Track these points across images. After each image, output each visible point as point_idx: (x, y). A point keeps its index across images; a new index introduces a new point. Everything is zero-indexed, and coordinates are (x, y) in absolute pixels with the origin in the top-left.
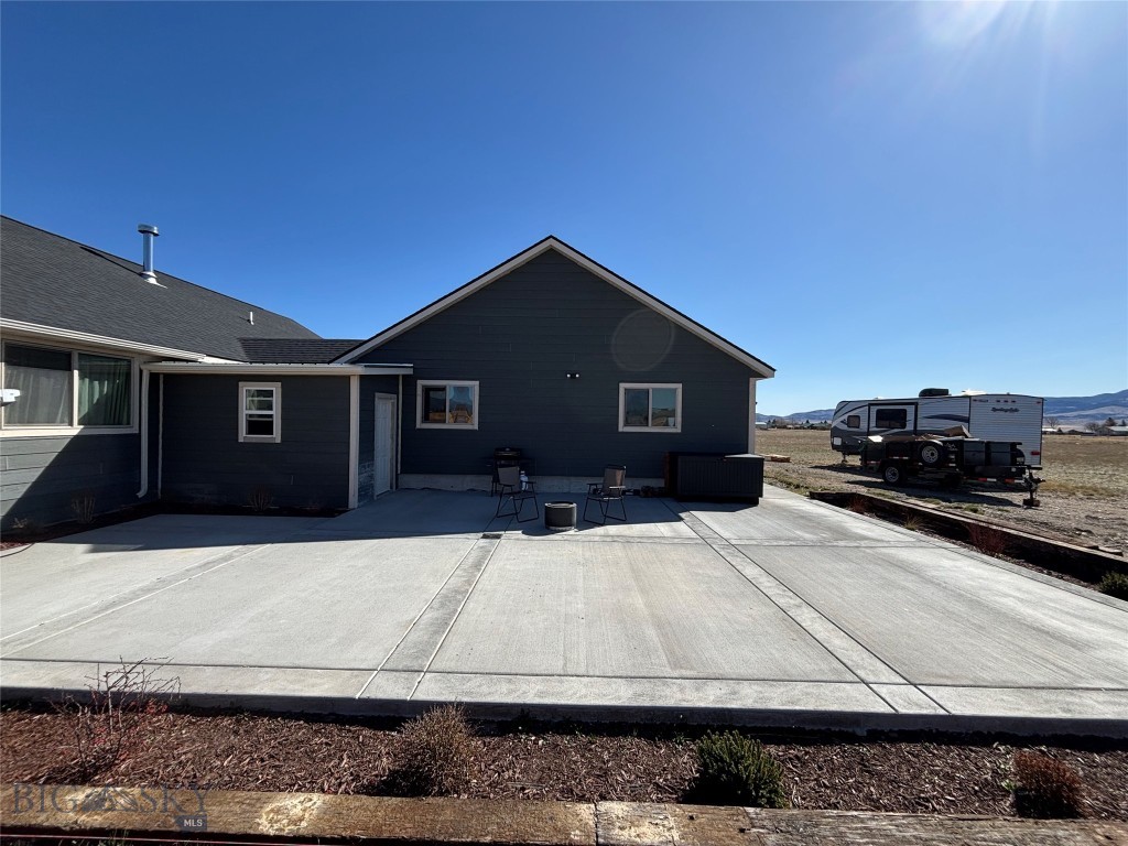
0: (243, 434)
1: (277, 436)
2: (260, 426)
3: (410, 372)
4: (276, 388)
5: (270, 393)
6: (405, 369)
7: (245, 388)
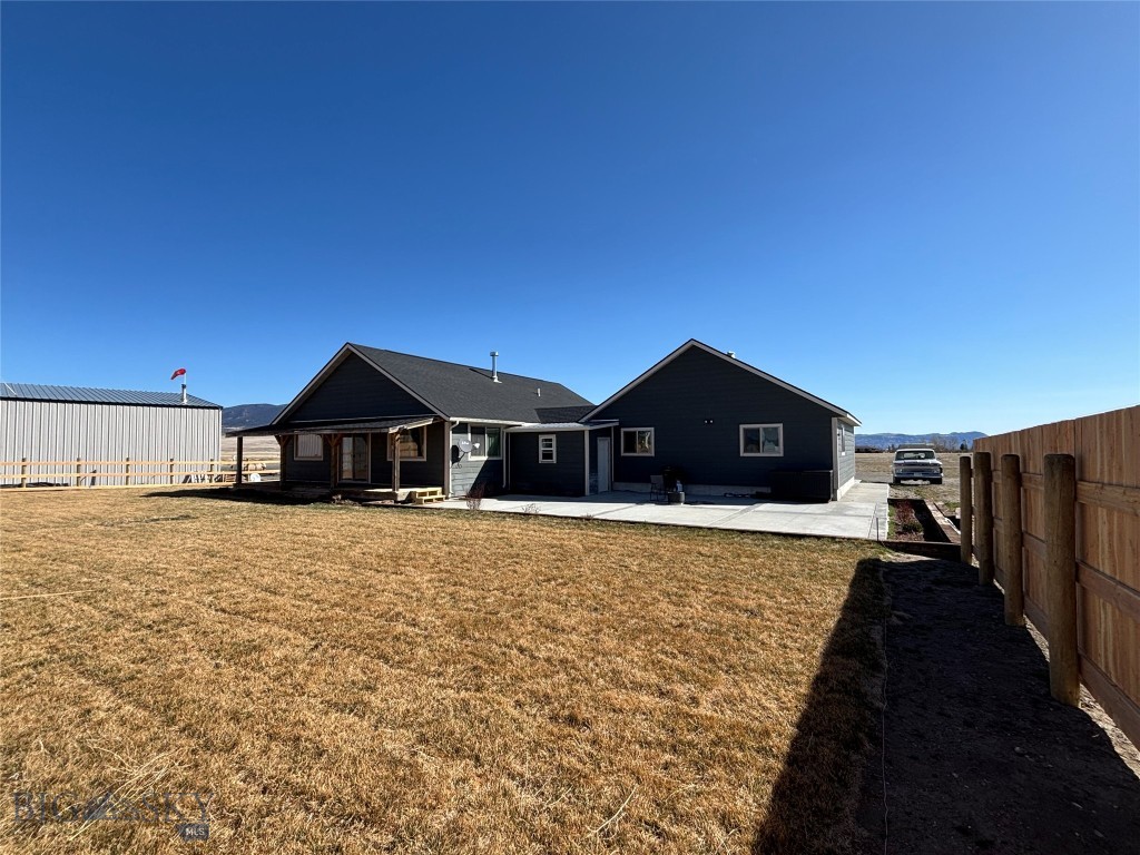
0: (541, 460)
1: (554, 460)
2: (548, 455)
3: (617, 424)
4: (553, 437)
5: (551, 440)
6: (614, 423)
7: (541, 438)
